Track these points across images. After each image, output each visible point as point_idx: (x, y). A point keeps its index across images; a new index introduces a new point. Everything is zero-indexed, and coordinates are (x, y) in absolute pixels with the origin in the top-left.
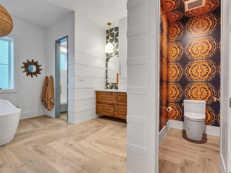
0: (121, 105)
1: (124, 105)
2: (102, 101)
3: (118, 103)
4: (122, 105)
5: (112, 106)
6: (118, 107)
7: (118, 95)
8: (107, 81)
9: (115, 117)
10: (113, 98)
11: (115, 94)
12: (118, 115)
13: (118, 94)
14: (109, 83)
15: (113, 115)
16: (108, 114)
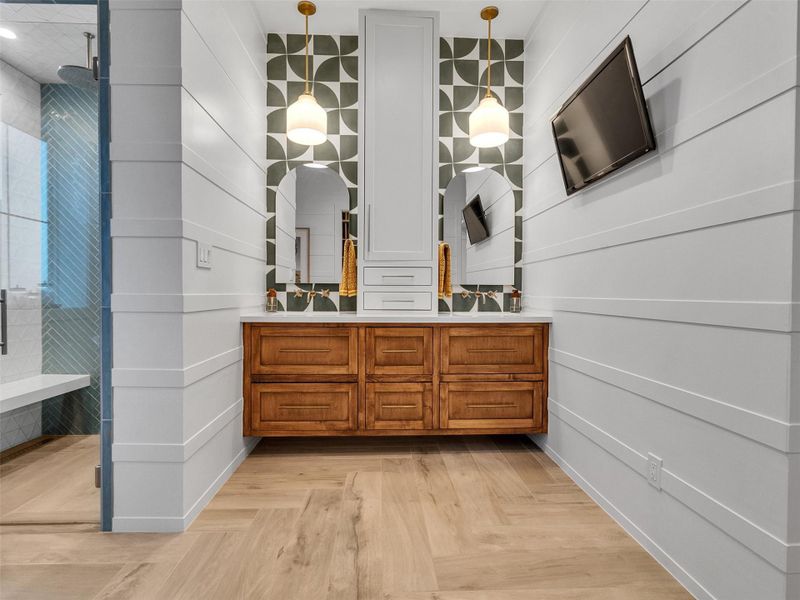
0: (392, 379)
1: (406, 375)
2: (282, 370)
3: (379, 372)
4: (399, 379)
5: (344, 388)
6: (378, 387)
7: (376, 337)
8: (271, 276)
9: (358, 433)
10: (353, 353)
11: (362, 331)
12: (379, 425)
13: (379, 332)
14: (285, 285)
15: (349, 429)
16: (323, 427)
